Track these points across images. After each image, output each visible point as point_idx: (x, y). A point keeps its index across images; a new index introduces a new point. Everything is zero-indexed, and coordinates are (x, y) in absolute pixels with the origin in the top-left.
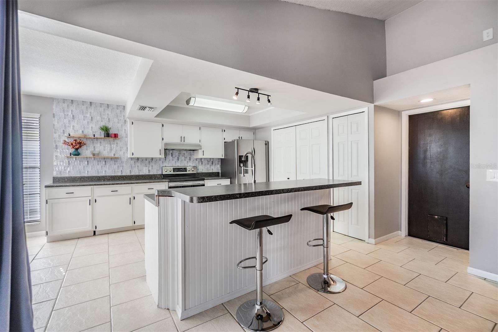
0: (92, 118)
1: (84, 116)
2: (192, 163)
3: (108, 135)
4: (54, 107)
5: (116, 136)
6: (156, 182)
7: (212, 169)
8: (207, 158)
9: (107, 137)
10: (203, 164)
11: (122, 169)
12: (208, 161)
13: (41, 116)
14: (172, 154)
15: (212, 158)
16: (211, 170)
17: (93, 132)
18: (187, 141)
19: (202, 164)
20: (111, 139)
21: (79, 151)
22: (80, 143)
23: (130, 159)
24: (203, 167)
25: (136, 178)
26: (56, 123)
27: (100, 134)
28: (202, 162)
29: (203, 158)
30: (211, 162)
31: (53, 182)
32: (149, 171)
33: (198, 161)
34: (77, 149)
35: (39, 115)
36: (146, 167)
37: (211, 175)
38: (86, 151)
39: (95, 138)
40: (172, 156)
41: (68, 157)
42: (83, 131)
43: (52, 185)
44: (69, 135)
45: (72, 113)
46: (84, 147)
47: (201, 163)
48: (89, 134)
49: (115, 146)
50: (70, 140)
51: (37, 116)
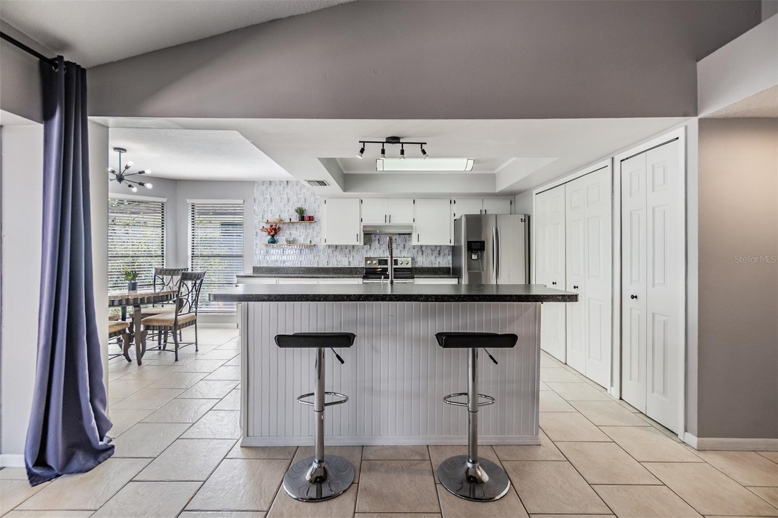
0: (288, 199)
1: (281, 198)
2: (408, 254)
3: (302, 219)
4: (255, 191)
5: (311, 219)
6: (347, 277)
7: (439, 262)
8: (431, 246)
9: (302, 221)
10: (424, 254)
11: (319, 259)
12: (432, 251)
13: (244, 201)
14: (379, 239)
15: (439, 246)
16: (438, 264)
17: (289, 216)
18: (394, 222)
19: (422, 254)
20: (307, 223)
21: (275, 237)
22: (275, 229)
23: (328, 247)
24: (424, 258)
25: (334, 270)
26: (256, 208)
27: (295, 217)
28: (422, 251)
29: (424, 246)
30: (438, 252)
31: (253, 272)
32: (349, 262)
33: (416, 250)
34: (273, 236)
35: (243, 200)
36: (346, 257)
37: (436, 272)
38: (282, 238)
39: (291, 223)
40: (379, 242)
41: (266, 245)
42: (280, 216)
43: (252, 275)
44: (268, 221)
45: (270, 196)
46: (281, 233)
47: (420, 253)
48: (286, 218)
49: (311, 231)
50: (268, 226)
51: (241, 202)
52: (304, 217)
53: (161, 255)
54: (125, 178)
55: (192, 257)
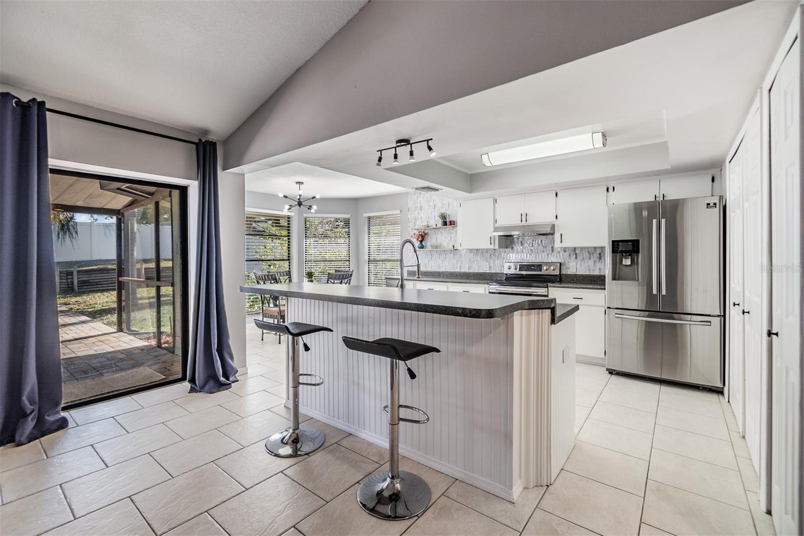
0: (434, 206)
1: (429, 205)
2: (557, 258)
3: (445, 224)
4: (409, 201)
5: (452, 223)
6: (473, 283)
7: (600, 269)
8: (588, 248)
9: (444, 225)
10: (578, 258)
11: (461, 264)
12: (590, 253)
13: (401, 212)
15: (599, 248)
17: (435, 221)
18: (531, 221)
19: (576, 258)
20: (448, 227)
21: (423, 243)
22: (423, 235)
23: (469, 250)
24: (579, 264)
26: (409, 216)
27: (440, 223)
28: (576, 254)
29: (578, 248)
30: (598, 255)
31: (408, 275)
32: (490, 267)
33: (567, 253)
34: (421, 242)
35: (399, 211)
36: (487, 261)
37: (595, 281)
38: (428, 243)
39: (436, 228)
42: (427, 222)
44: (417, 227)
46: (428, 239)
47: (573, 257)
48: (432, 223)
49: (453, 236)
50: (417, 232)
51: (398, 212)
52: (447, 222)
53: (348, 259)
54: (303, 203)
55: (369, 261)
